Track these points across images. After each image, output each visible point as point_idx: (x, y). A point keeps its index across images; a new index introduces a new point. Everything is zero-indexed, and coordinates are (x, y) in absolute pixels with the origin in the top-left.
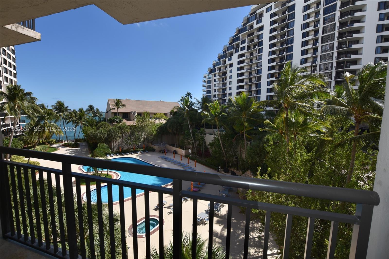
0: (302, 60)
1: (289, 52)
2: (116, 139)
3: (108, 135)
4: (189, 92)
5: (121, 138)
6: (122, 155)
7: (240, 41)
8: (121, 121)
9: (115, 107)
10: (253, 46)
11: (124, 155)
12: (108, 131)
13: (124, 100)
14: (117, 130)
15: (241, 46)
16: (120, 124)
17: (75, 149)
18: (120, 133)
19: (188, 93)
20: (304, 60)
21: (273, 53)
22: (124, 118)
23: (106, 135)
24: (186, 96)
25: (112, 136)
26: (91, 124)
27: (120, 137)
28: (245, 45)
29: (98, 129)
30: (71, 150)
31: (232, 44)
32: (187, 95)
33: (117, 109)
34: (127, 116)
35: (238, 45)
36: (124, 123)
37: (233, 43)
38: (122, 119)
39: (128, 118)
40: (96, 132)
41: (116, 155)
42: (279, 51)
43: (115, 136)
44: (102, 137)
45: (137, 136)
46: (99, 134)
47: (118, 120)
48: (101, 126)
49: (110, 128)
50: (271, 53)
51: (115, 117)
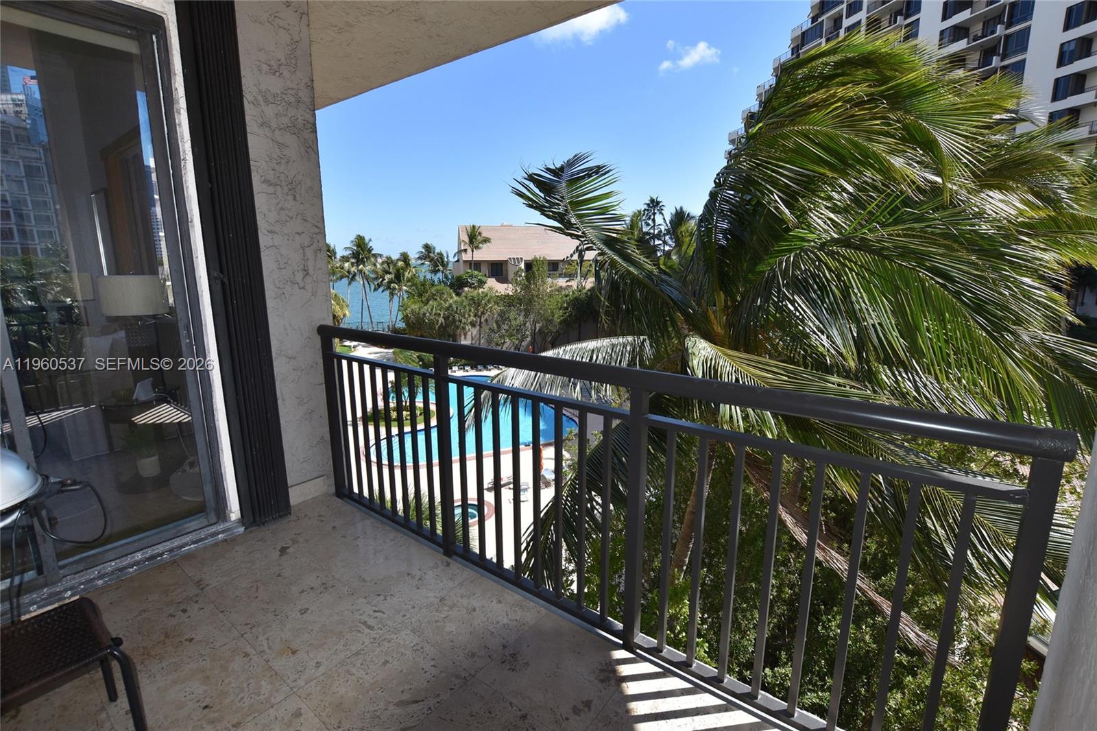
0: (1066, 48)
1: (1018, 22)
2: (464, 328)
3: (446, 318)
4: (655, 198)
5: (478, 327)
6: (478, 370)
7: (844, 6)
8: (481, 283)
9: (467, 247)
10: (889, 17)
11: (480, 370)
12: (447, 309)
13: (494, 228)
14: (465, 307)
15: (847, 23)
16: (481, 290)
17: (387, 353)
18: (472, 314)
19: (652, 201)
20: (1072, 46)
21: (959, 32)
22: (492, 276)
23: (441, 320)
24: (646, 207)
25: (454, 321)
26: (421, 291)
27: (473, 325)
28: (862, 16)
29: (426, 303)
30: (380, 352)
31: (820, 20)
32: (648, 205)
33: (473, 251)
34: (498, 269)
35: (837, 22)
36: (491, 289)
37: (823, 14)
38: (484, 279)
39: (502, 275)
40: (422, 311)
41: (464, 369)
42: (982, 24)
43: (460, 321)
44: (433, 324)
45: (514, 323)
46: (428, 314)
47: (474, 281)
48: (433, 297)
49: (451, 301)
50: (947, 33)
51: (468, 273)
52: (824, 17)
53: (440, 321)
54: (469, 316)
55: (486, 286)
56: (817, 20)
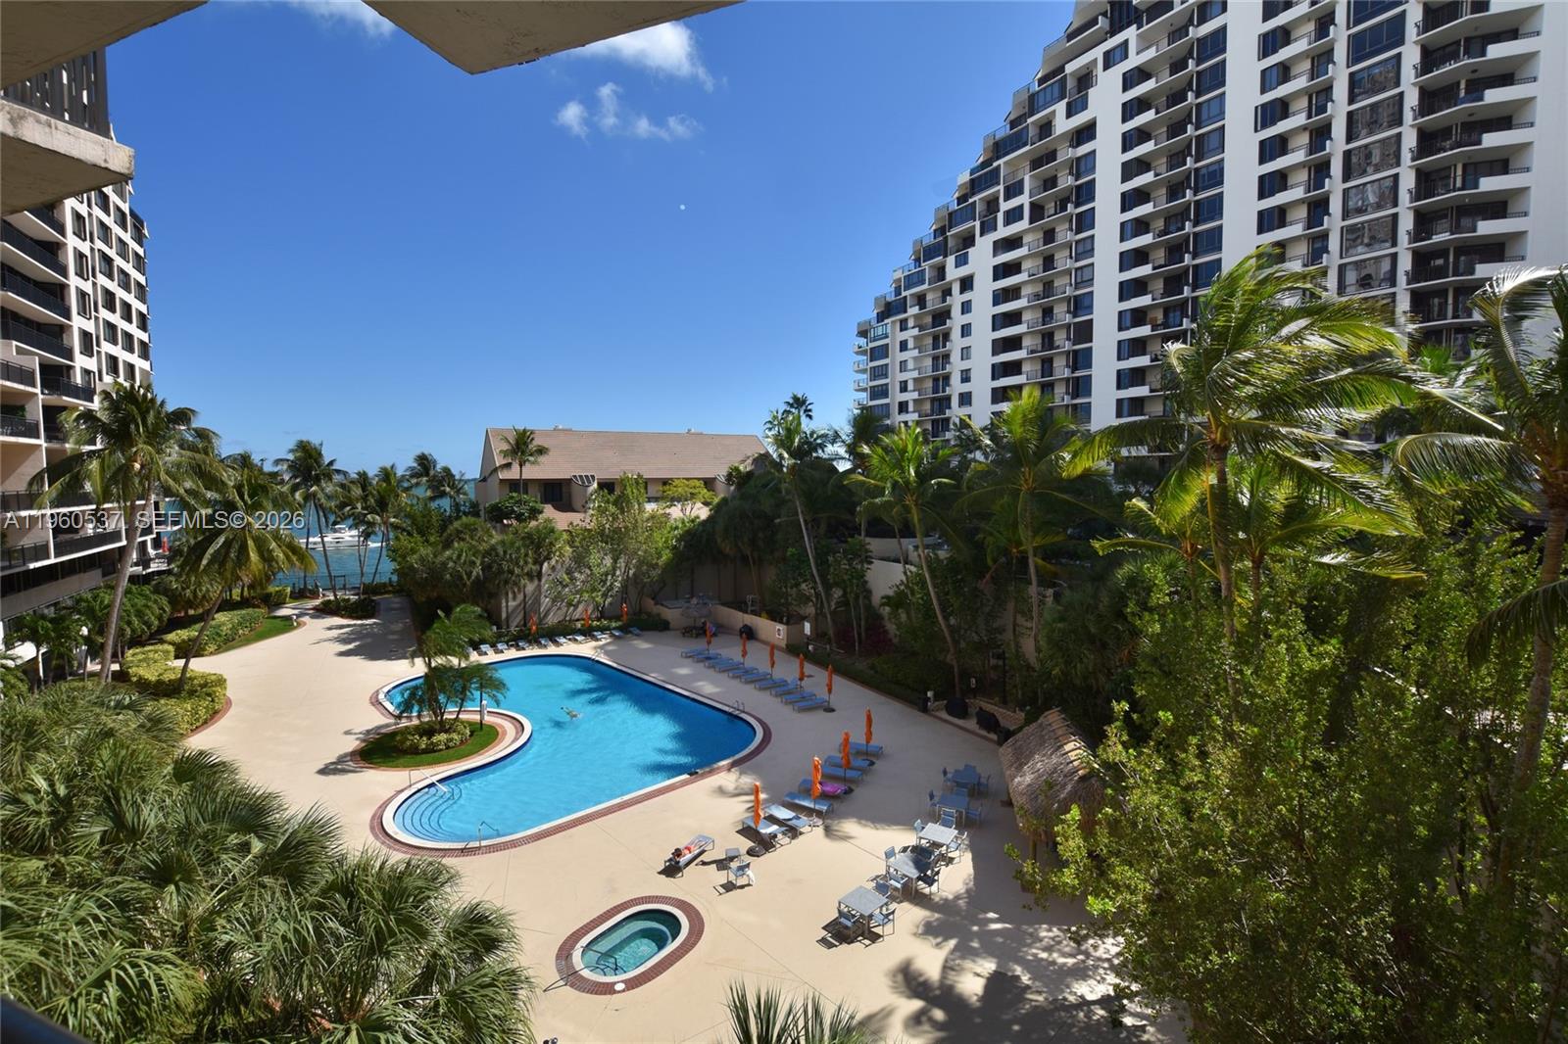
0: (1263, 249)
1: (1205, 221)
2: (516, 584)
3: (486, 568)
4: (800, 396)
5: (536, 580)
6: (541, 646)
7: (1001, 188)
8: (535, 513)
9: (511, 461)
10: (1053, 204)
11: (545, 646)
12: (487, 553)
13: (546, 434)
14: (519, 549)
15: (1005, 206)
16: (533, 523)
17: (362, 625)
18: (530, 560)
19: (796, 399)
20: (1269, 250)
21: (1140, 226)
22: (545, 501)
23: (477, 571)
24: (787, 408)
25: (500, 571)
26: (421, 525)
27: (530, 576)
28: (1024, 200)
29: (447, 545)
30: (349, 626)
31: (971, 201)
32: (791, 406)
33: (521, 466)
34: (558, 493)
35: (992, 205)
36: (548, 520)
37: (973, 194)
38: (539, 506)
39: (561, 500)
40: (440, 559)
41: (518, 645)
42: (1163, 220)
43: (511, 572)
44: (461, 578)
45: (596, 570)
46: (451, 564)
47: (524, 510)
48: (459, 535)
49: (493, 541)
50: (1129, 227)
51: (512, 498)
52: (976, 198)
53: (474, 573)
54: (526, 563)
55: (541, 517)
56: (967, 201)
